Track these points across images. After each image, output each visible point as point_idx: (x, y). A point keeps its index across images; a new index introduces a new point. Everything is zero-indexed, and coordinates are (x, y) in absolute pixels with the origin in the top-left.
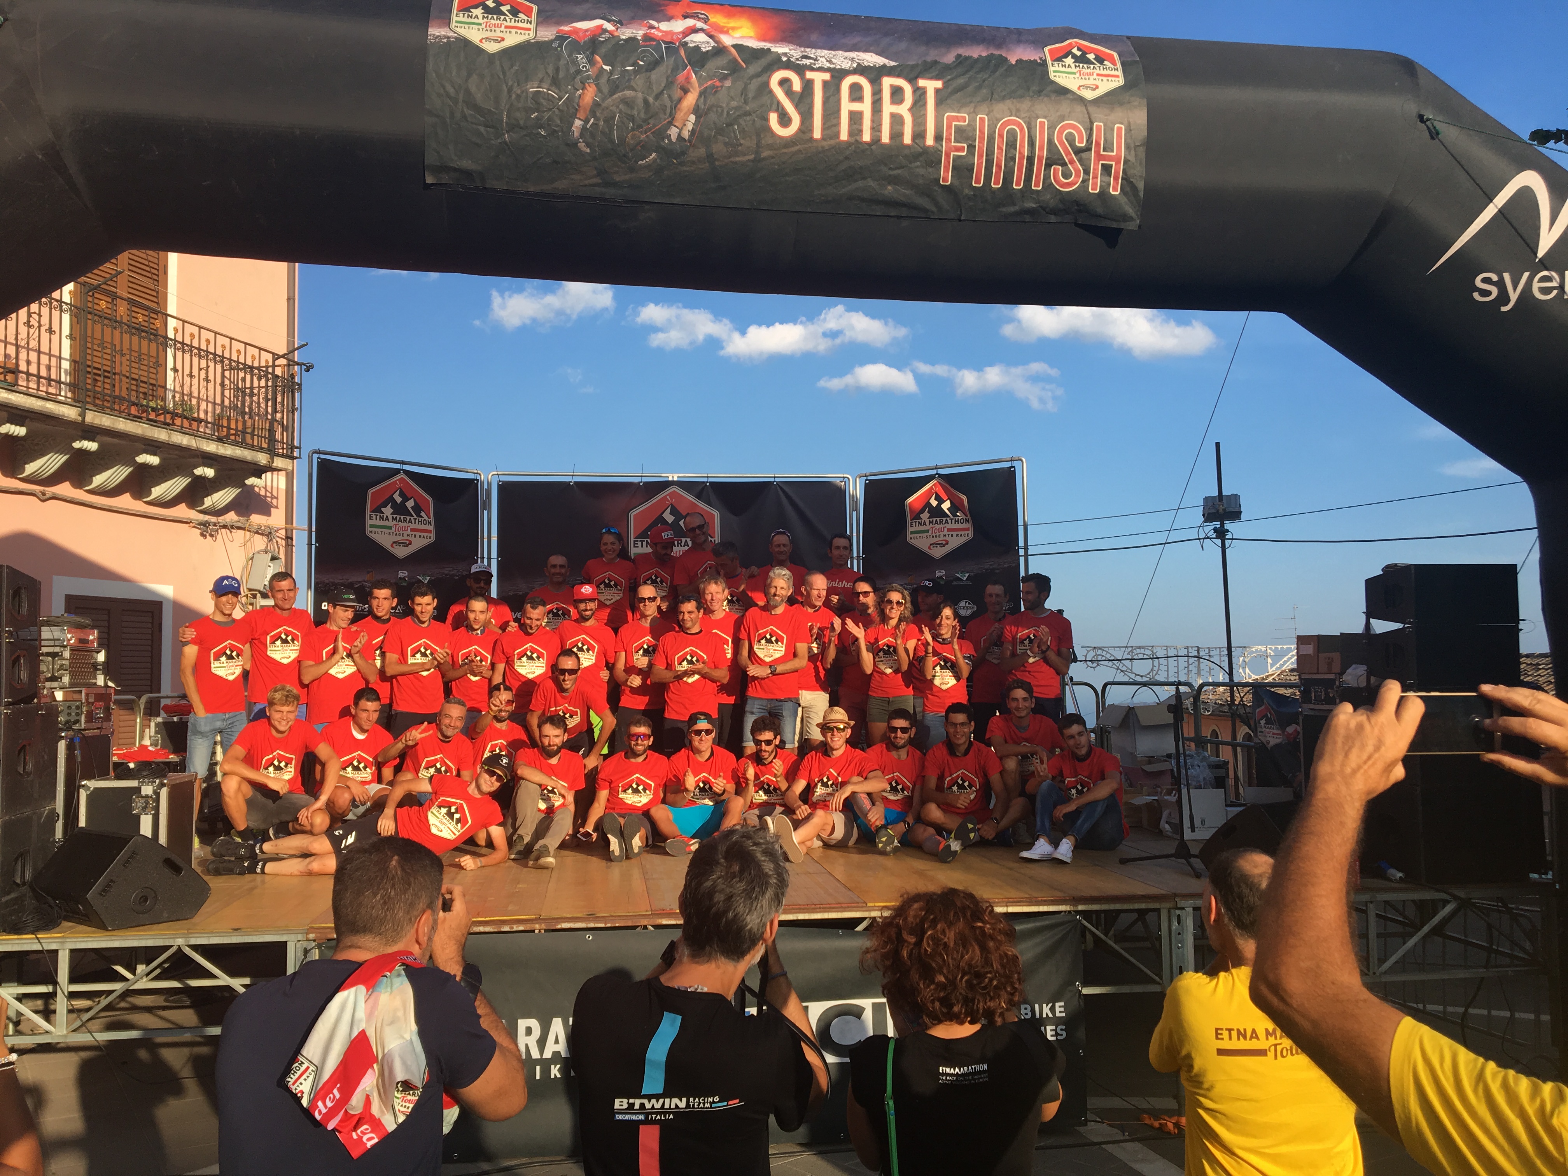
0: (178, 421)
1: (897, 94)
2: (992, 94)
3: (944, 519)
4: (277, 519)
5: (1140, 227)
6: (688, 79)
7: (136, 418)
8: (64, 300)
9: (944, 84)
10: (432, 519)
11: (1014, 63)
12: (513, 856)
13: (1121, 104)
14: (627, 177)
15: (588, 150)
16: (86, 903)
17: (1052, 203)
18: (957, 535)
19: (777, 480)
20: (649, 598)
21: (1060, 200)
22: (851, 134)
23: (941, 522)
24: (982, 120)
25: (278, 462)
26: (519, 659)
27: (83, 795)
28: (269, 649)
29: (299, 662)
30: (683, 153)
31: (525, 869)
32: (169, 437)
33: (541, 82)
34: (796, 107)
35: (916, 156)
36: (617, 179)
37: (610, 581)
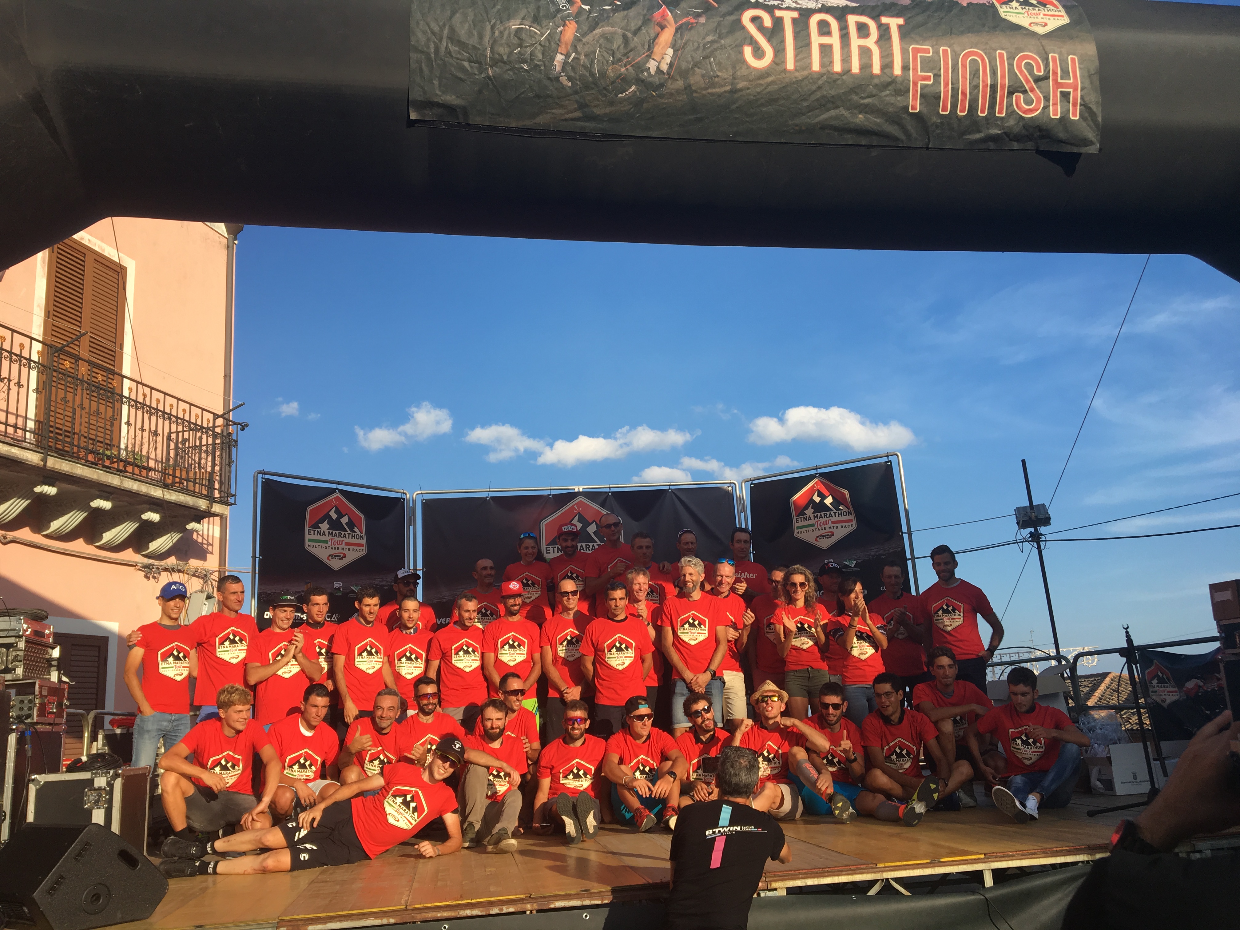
0: (130, 469)
1: (862, 29)
2: (951, 29)
3: (828, 513)
4: (212, 563)
5: (1100, 150)
6: (664, 16)
7: (93, 465)
8: (32, 358)
9: (905, 21)
10: (364, 534)
11: (965, 5)
12: (467, 844)
13: (1071, 38)
14: (607, 110)
15: (570, 84)
16: (33, 904)
17: (1016, 130)
18: (842, 527)
19: (671, 487)
20: (571, 592)
21: (1024, 127)
22: (822, 65)
23: (825, 516)
24: (945, 52)
25: (217, 508)
26: (457, 653)
27: (32, 790)
28: (218, 650)
29: (246, 665)
30: (662, 85)
31: (484, 856)
32: (122, 482)
33: (523, 19)
34: (769, 40)
35: (886, 86)
36: (598, 113)
37: (528, 581)
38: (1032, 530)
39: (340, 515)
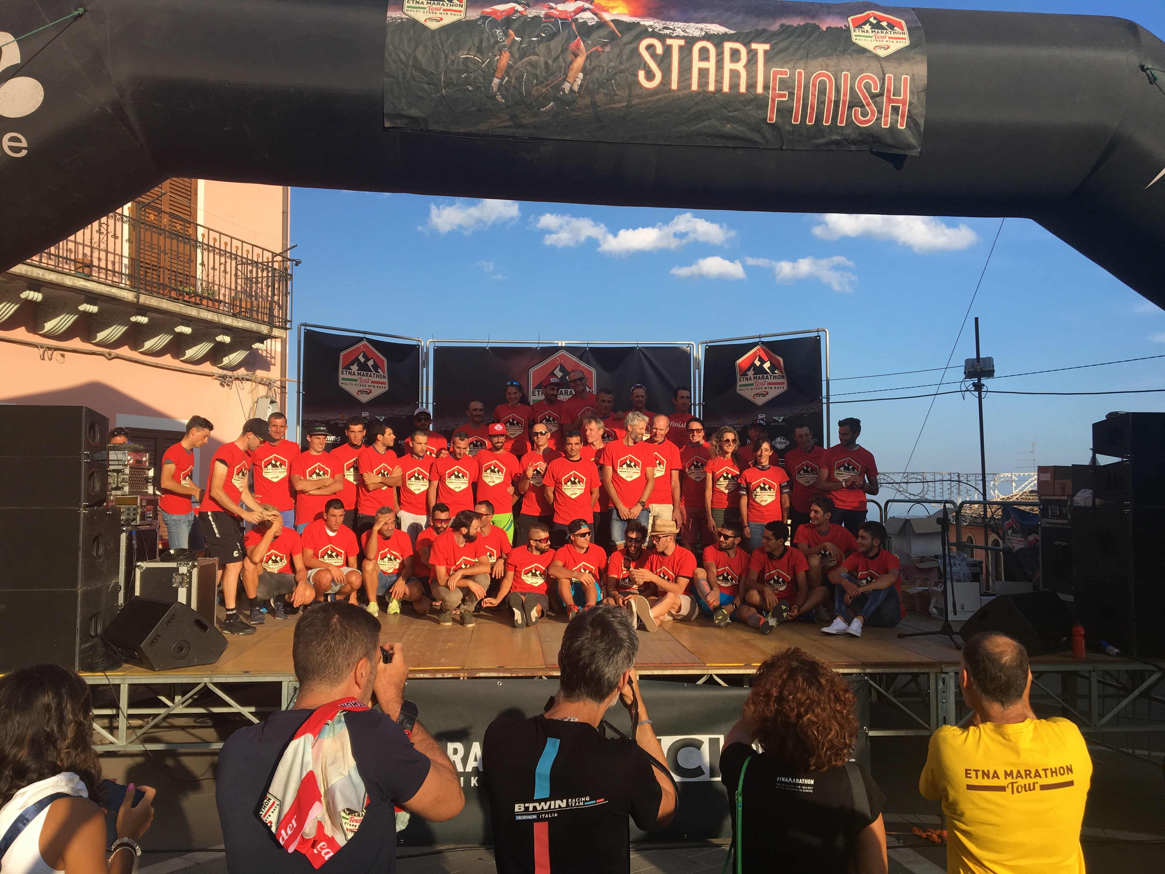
0: (205, 302)
1: (735, 55)
2: (808, 54)
3: (765, 376)
4: (275, 373)
5: (920, 153)
6: (578, 46)
7: (175, 300)
8: (124, 214)
9: (771, 46)
10: (386, 375)
11: (824, 29)
13: (907, 60)
14: (532, 120)
15: (504, 101)
16: (140, 651)
17: (853, 136)
18: (775, 388)
19: (639, 345)
20: (542, 433)
21: (860, 134)
22: (699, 85)
23: (763, 378)
24: (800, 73)
25: (276, 332)
26: (449, 477)
27: (138, 573)
28: (263, 471)
30: (574, 102)
32: (199, 313)
33: (469, 50)
34: (659, 66)
35: (749, 102)
36: (525, 122)
37: (514, 420)
38: (976, 380)
39: (367, 359)
